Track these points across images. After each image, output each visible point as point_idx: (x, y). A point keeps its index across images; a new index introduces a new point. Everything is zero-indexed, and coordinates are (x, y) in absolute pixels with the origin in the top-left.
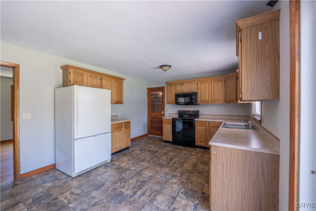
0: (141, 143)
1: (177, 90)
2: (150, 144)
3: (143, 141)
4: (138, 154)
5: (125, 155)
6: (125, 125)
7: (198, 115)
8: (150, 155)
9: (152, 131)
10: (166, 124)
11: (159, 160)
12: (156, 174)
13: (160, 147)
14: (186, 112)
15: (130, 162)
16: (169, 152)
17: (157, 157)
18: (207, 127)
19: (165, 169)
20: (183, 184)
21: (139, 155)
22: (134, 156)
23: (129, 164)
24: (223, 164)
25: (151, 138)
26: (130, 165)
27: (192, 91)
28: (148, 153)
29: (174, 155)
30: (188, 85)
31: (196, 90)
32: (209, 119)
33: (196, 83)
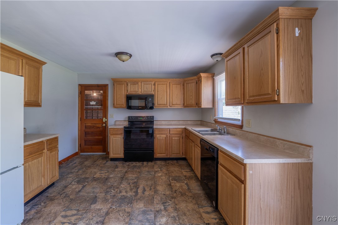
0: (73, 169)
1: (129, 91)
2: (89, 167)
3: (75, 165)
4: (77, 190)
5: (52, 200)
6: (49, 145)
7: (153, 121)
8: (101, 186)
9: (87, 146)
10: (115, 136)
11: (120, 192)
12: (130, 219)
13: (109, 170)
14: (139, 118)
15: (69, 213)
16: (126, 174)
17: (111, 187)
18: (168, 135)
19: (137, 205)
20: (177, 222)
21: (79, 191)
22: (71, 197)
23: (70, 216)
24: (260, 186)
25: (87, 158)
26: (73, 219)
27: (147, 93)
28: (95, 183)
29: (136, 178)
30: (143, 85)
31: (152, 92)
32: (165, 125)
33: (153, 83)
